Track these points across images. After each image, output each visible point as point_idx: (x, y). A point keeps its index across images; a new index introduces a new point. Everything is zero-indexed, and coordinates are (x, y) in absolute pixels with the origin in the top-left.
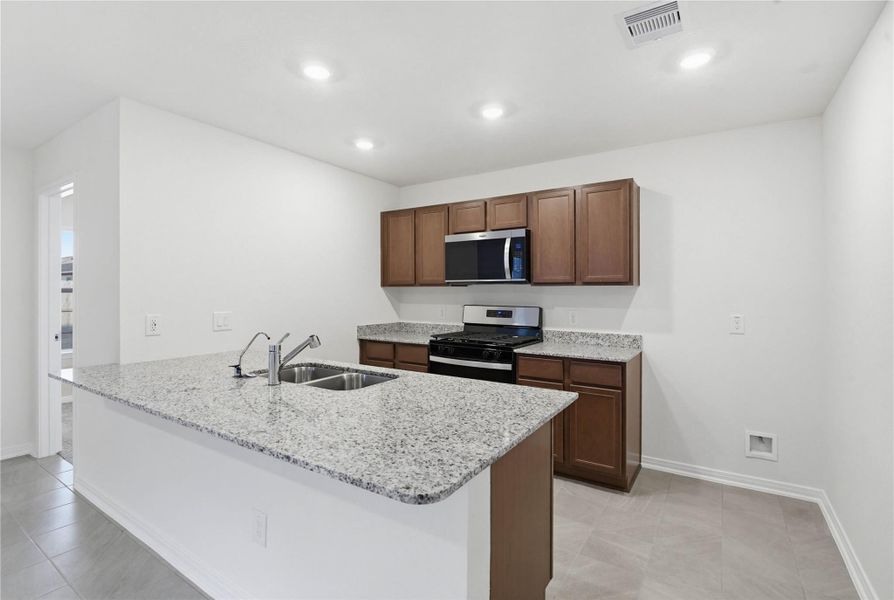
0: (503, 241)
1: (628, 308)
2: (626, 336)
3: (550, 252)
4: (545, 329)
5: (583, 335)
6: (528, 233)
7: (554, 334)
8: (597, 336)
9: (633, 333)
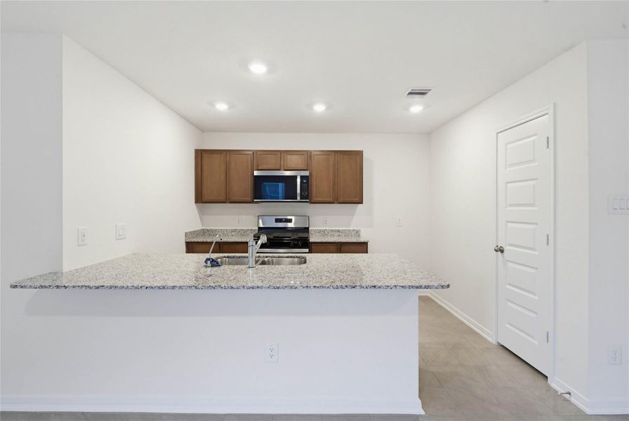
0: (296, 177)
1: (353, 215)
2: (353, 230)
3: (321, 186)
4: (310, 229)
5: (331, 231)
6: (310, 174)
7: (315, 231)
8: (339, 231)
9: (356, 229)
